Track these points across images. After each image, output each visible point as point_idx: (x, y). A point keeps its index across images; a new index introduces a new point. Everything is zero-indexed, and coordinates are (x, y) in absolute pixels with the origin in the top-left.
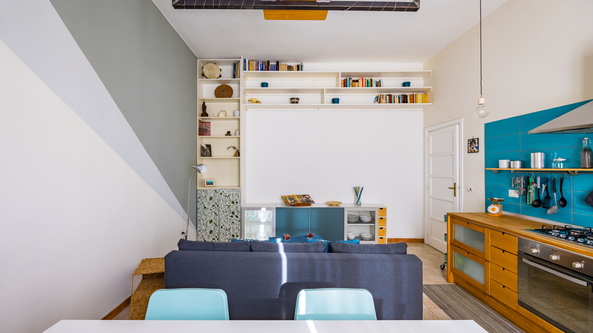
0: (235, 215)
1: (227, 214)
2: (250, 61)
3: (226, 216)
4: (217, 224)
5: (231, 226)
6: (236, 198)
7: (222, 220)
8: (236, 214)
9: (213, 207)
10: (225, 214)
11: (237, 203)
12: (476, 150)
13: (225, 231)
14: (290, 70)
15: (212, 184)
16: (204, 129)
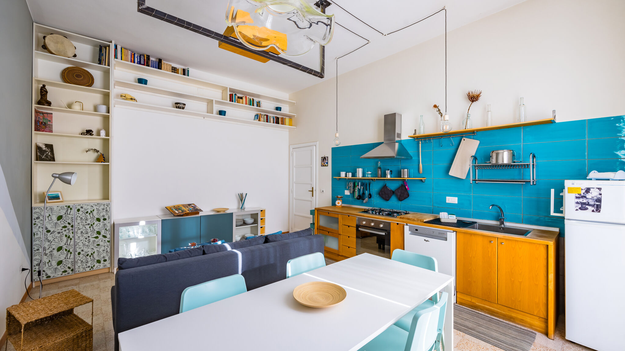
0: (101, 235)
1: (89, 235)
2: (123, 49)
3: (86, 239)
4: (71, 250)
5: (95, 250)
6: (104, 213)
7: (81, 244)
8: (103, 233)
9: (64, 229)
10: (85, 235)
11: (105, 219)
12: (327, 165)
13: (85, 258)
14: (175, 72)
15: (57, 197)
16: (42, 123)
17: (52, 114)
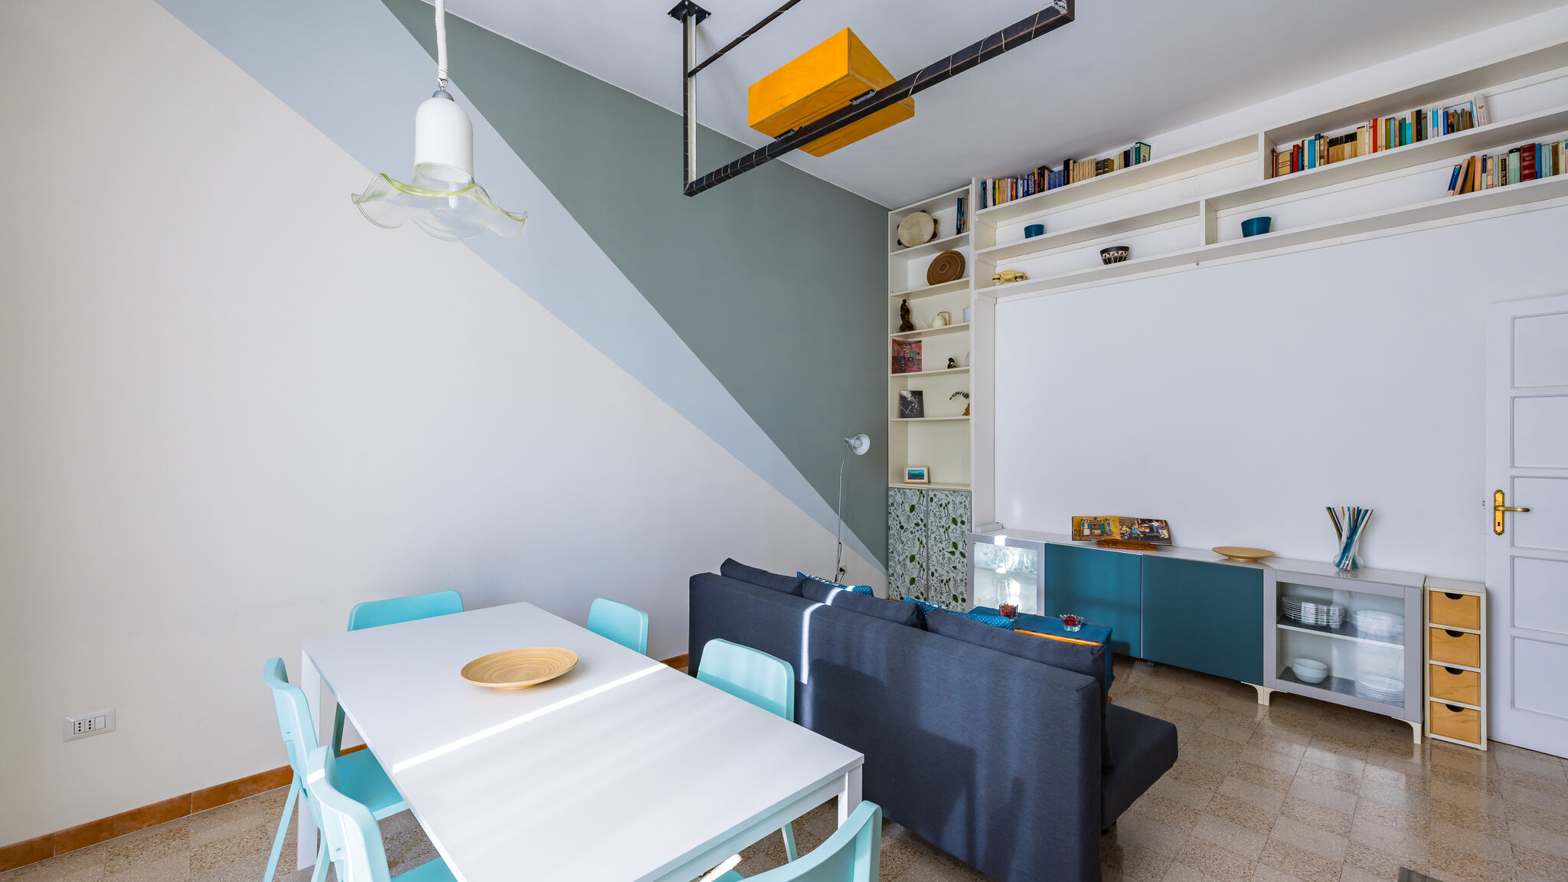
0: (958, 551)
1: (943, 546)
2: (997, 182)
3: (940, 551)
4: (924, 566)
5: (952, 575)
6: (961, 511)
7: (934, 558)
8: (960, 548)
9: (917, 528)
10: (939, 545)
11: (963, 523)
13: (939, 585)
14: (1104, 173)
15: (920, 476)
16: (908, 358)
17: (921, 341)
